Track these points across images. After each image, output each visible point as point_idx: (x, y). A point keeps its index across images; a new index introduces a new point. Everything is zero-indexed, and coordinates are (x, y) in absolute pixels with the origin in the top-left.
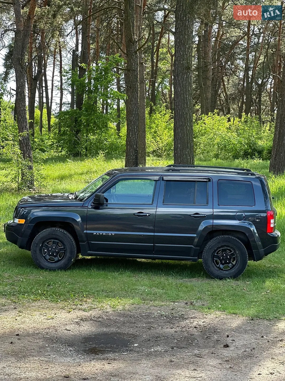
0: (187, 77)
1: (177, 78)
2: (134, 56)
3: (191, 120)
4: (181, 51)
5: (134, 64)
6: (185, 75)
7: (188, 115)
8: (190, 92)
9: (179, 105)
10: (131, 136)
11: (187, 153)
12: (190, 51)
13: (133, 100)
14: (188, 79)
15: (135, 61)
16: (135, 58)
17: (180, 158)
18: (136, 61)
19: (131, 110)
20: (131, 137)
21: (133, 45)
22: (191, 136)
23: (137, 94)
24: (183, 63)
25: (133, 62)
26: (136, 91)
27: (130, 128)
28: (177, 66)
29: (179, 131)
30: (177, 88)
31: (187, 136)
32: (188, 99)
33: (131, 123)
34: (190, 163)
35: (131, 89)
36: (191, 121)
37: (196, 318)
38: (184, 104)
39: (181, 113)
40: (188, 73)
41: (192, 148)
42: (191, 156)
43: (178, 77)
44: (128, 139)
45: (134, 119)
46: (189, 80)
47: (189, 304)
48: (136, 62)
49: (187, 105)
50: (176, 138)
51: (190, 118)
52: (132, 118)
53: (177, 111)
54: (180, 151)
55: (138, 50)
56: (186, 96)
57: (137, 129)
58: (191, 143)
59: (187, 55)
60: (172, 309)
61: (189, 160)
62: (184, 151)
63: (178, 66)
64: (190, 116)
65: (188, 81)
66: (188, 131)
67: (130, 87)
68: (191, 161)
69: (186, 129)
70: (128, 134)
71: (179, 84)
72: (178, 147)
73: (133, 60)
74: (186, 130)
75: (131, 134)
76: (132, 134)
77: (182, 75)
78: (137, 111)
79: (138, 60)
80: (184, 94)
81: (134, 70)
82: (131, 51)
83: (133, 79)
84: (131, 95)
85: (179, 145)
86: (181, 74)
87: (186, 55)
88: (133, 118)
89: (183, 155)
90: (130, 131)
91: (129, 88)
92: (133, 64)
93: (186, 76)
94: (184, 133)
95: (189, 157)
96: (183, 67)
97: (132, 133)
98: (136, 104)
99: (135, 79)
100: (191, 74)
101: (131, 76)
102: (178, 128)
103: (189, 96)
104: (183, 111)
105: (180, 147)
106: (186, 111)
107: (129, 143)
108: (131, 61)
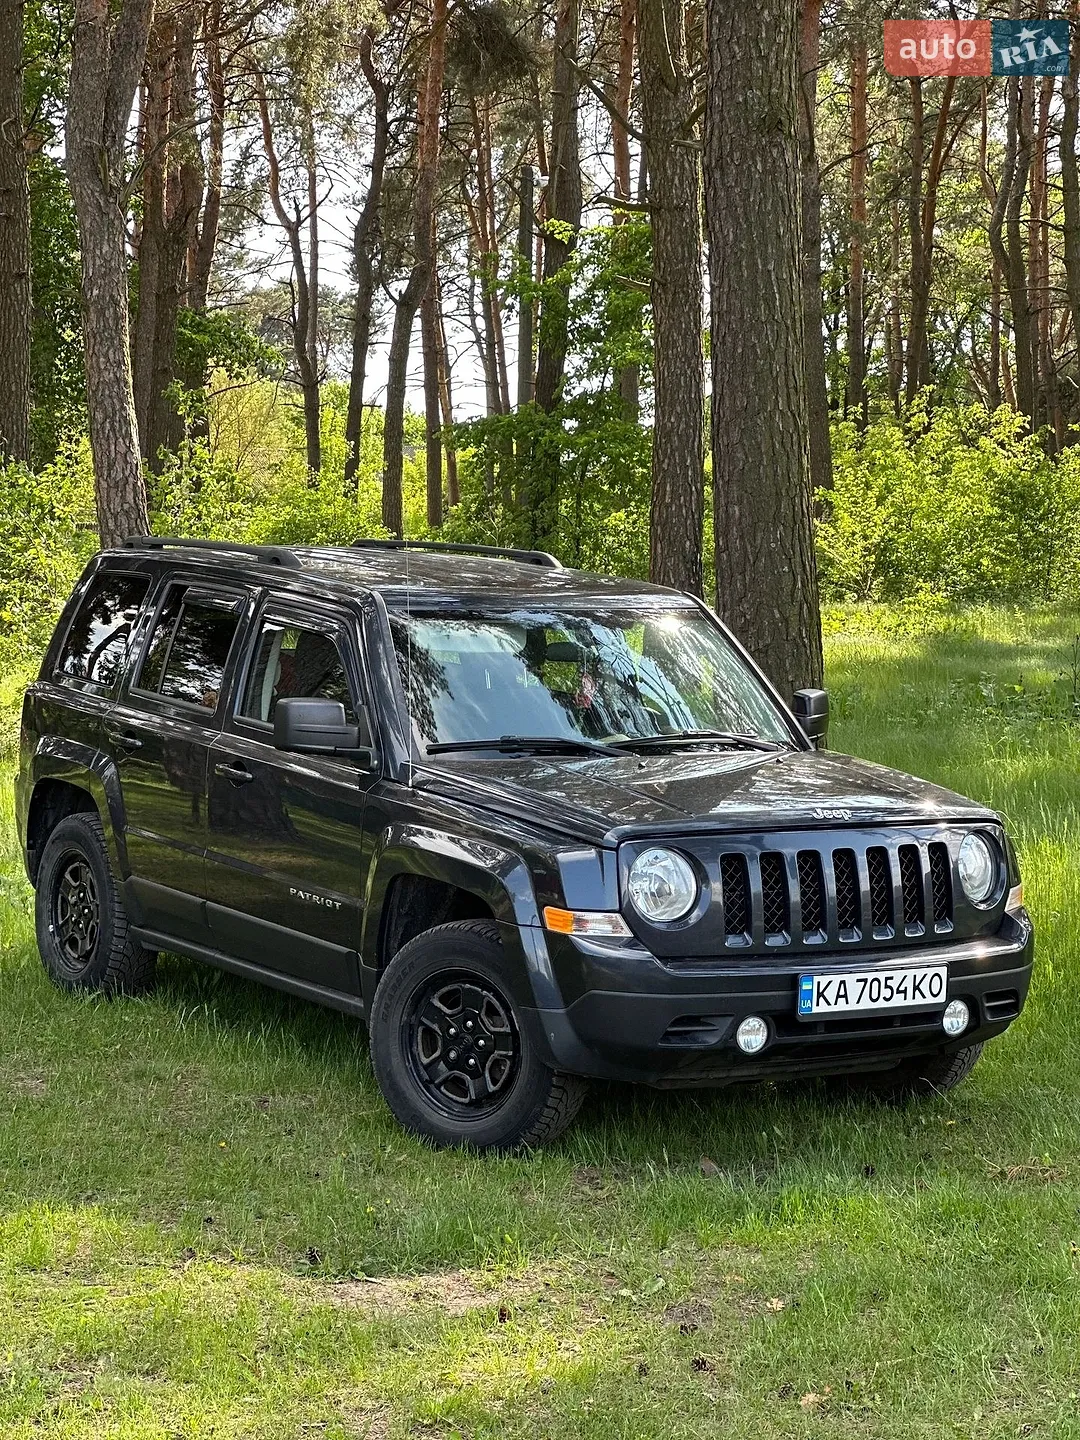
0: (771, 172)
1: (717, 175)
2: (677, 144)
4: (737, 43)
5: (676, 181)
6: (758, 159)
7: (779, 356)
8: (786, 246)
9: (728, 312)
10: (668, 500)
11: (773, 545)
12: (780, 39)
13: (675, 342)
14: (774, 179)
15: (683, 167)
16: (682, 156)
17: (743, 573)
18: (687, 165)
19: (667, 382)
20: (668, 506)
21: (675, 94)
22: (794, 461)
23: (695, 316)
24: (745, 100)
25: (674, 173)
26: (687, 301)
27: (665, 466)
28: (717, 118)
29: (735, 436)
31: (774, 461)
32: (773, 278)
33: (670, 441)
34: (792, 595)
35: (666, 293)
36: (792, 391)
38: (755, 306)
39: (740, 350)
40: (775, 152)
41: (802, 521)
42: (798, 559)
43: (722, 169)
44: (656, 515)
45: (682, 426)
46: (780, 184)
48: (688, 173)
49: (771, 308)
50: (722, 477)
51: (786, 375)
52: (673, 420)
53: (724, 343)
54: (742, 537)
56: (764, 265)
59: (766, 57)
61: (787, 582)
62: (759, 535)
63: (722, 119)
65: (775, 189)
66: (778, 438)
67: (664, 285)
68: (795, 584)
69: (771, 428)
70: (658, 490)
71: (731, 205)
72: (729, 517)
73: (674, 163)
74: (767, 436)
75: (668, 489)
76: (672, 491)
77: (743, 159)
78: (693, 389)
79: (696, 163)
80: (753, 253)
81: (676, 208)
82: (665, 122)
83: (674, 250)
84: (668, 319)
85: (736, 509)
86: (737, 155)
87: (760, 57)
88: (679, 418)
89: (756, 558)
90: (664, 478)
91: (656, 286)
92: (673, 180)
93: (764, 167)
94: (759, 448)
95: (786, 569)
96: (746, 122)
97: (673, 485)
98: (688, 360)
99: (683, 247)
100: (789, 156)
101: (666, 235)
102: (727, 424)
103: (778, 265)
104: (749, 340)
105: (740, 519)
106: (767, 339)
107: (662, 530)
108: (665, 170)
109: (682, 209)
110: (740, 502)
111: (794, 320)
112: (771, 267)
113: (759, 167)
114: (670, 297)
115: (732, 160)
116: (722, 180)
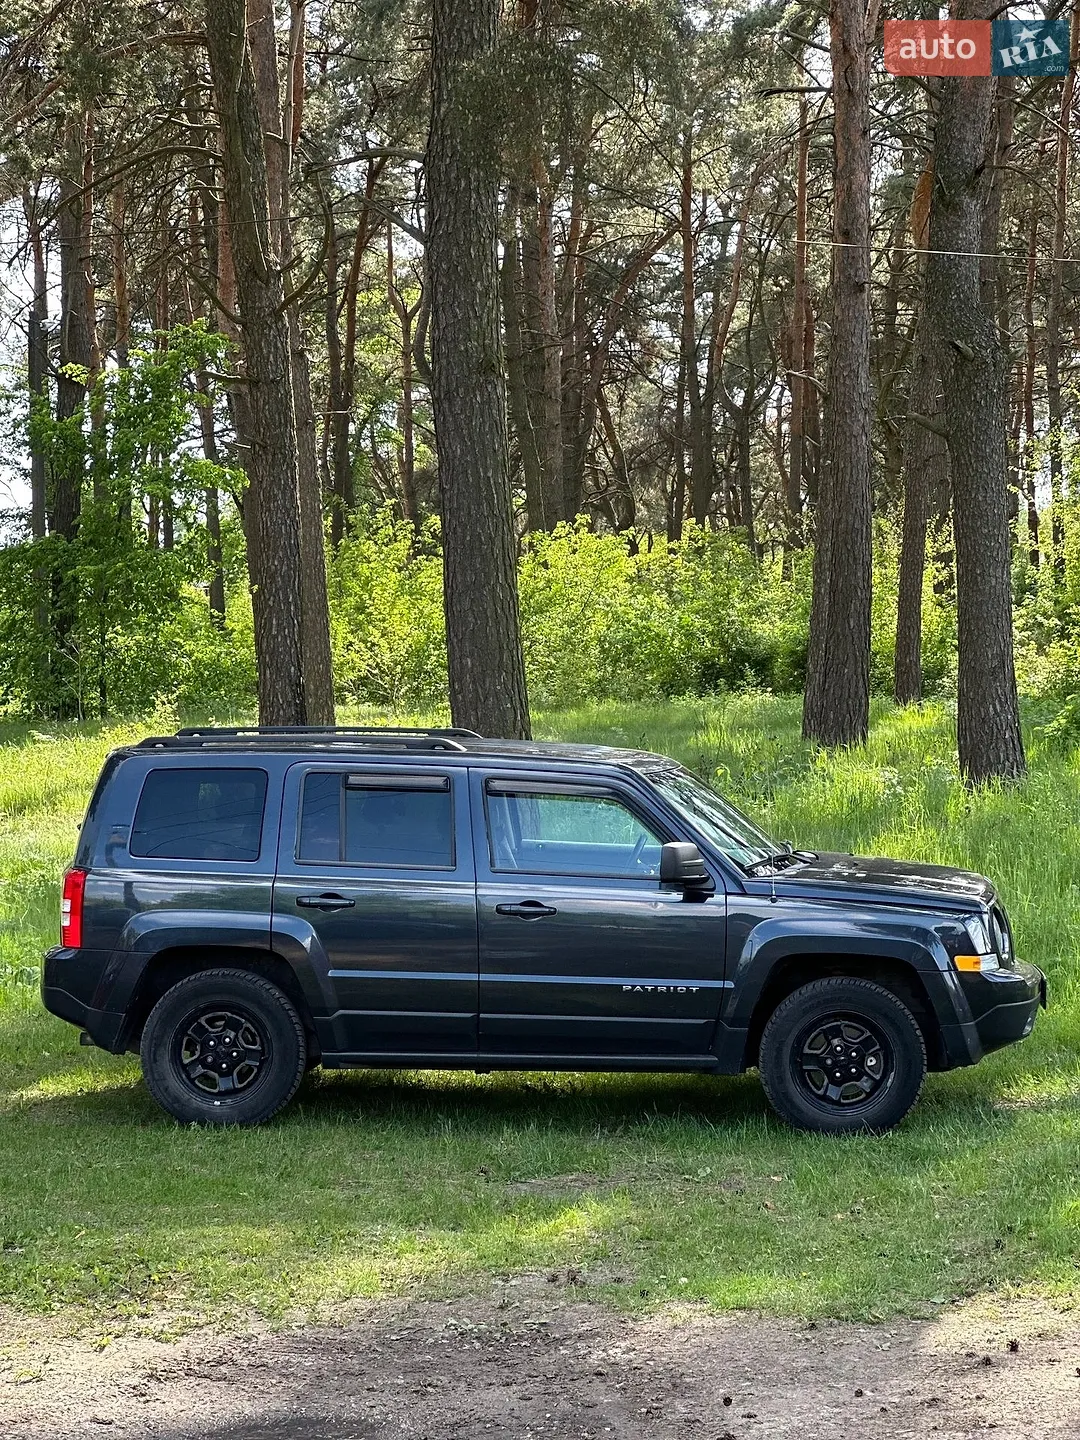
0: (487, 402)
2: (271, 328)
3: (507, 563)
4: (458, 307)
5: (271, 359)
6: (478, 393)
7: (498, 543)
8: (500, 458)
9: (458, 509)
10: (274, 632)
11: (499, 688)
12: (490, 303)
14: (490, 408)
15: (276, 347)
16: (275, 337)
17: (476, 710)
18: (279, 345)
19: (270, 530)
20: (276, 637)
21: (267, 285)
22: (511, 622)
23: (291, 474)
24: (467, 350)
25: (269, 352)
26: (284, 461)
27: (271, 603)
28: (444, 362)
29: (467, 604)
30: (450, 444)
31: (498, 623)
32: (492, 482)
33: (274, 580)
34: (514, 726)
35: (266, 454)
36: (508, 568)
37: (598, 1334)
38: (480, 504)
39: (468, 538)
40: (489, 387)
41: (518, 668)
42: (517, 698)
43: (449, 399)
44: (264, 645)
45: (285, 568)
46: (494, 411)
47: (563, 1279)
48: (281, 352)
49: (491, 506)
50: (456, 636)
51: (504, 557)
52: (276, 563)
53: (455, 533)
54: (474, 683)
55: (284, 306)
56: (485, 473)
57: (295, 605)
58: (511, 651)
59: (481, 317)
60: (501, 1308)
61: (510, 716)
62: (488, 680)
63: (449, 363)
64: (506, 546)
65: (491, 415)
66: (500, 604)
67: (264, 447)
68: (516, 718)
69: (493, 598)
70: (265, 623)
71: (458, 428)
72: (463, 666)
73: (268, 344)
74: (492, 603)
75: (274, 622)
76: (278, 625)
77: (467, 392)
78: (293, 537)
79: (286, 343)
80: (476, 463)
81: (272, 381)
82: (259, 309)
83: (272, 418)
85: (469, 660)
86: (461, 390)
87: (476, 317)
88: (281, 562)
89: (486, 698)
90: (270, 613)
91: (257, 448)
92: (269, 357)
93: (482, 398)
94: (486, 613)
95: (509, 705)
96: (467, 364)
97: (277, 619)
98: (287, 510)
99: (279, 414)
100: (499, 390)
101: (264, 405)
102: (460, 595)
103: (495, 472)
104: (475, 530)
105: (472, 668)
106: (489, 529)
107: (270, 658)
108: (261, 349)
109: (278, 382)
110: (472, 655)
111: (507, 512)
112: (490, 474)
113: (478, 399)
114: (270, 457)
115: (458, 394)
116: (450, 409)
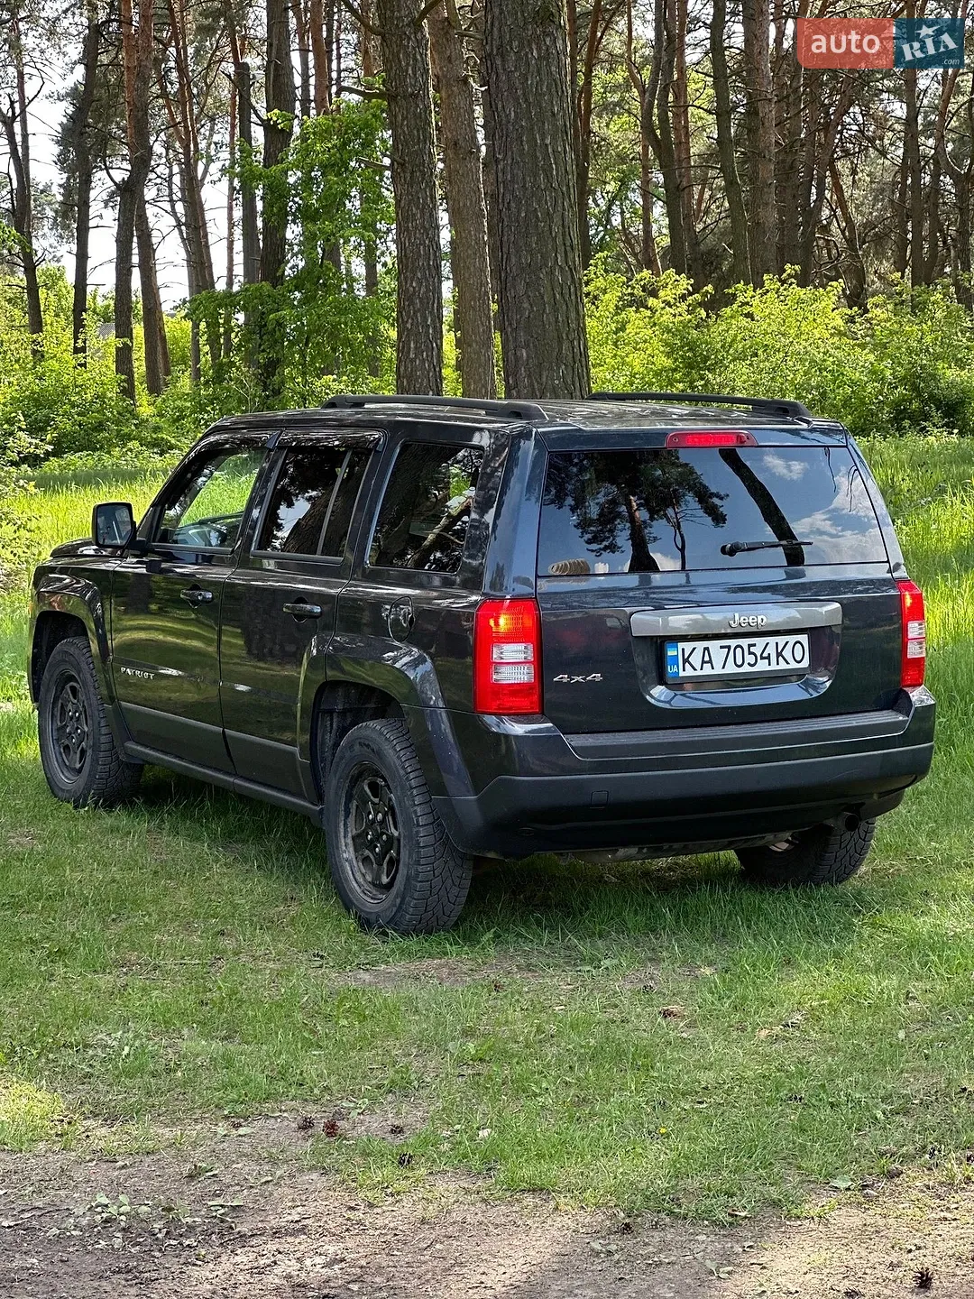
0: (545, 57)
1: (498, 61)
2: (409, 38)
3: (568, 244)
5: (410, 72)
6: (534, 46)
7: (557, 219)
8: (560, 123)
9: (512, 181)
10: (412, 356)
11: (557, 382)
13: (414, 215)
14: (548, 65)
15: (415, 59)
16: (414, 48)
18: (418, 57)
20: (413, 361)
22: (572, 309)
25: (408, 64)
26: (423, 179)
27: (409, 326)
28: (496, 11)
29: (521, 288)
30: (503, 106)
31: (555, 310)
32: (550, 150)
33: (412, 303)
35: (403, 171)
36: (568, 249)
38: (536, 175)
39: (523, 215)
40: (548, 39)
41: (580, 361)
42: (578, 393)
43: (503, 57)
44: (402, 369)
45: (423, 289)
46: (553, 69)
47: (319, 1128)
48: (420, 64)
49: (548, 176)
51: (564, 235)
52: (414, 285)
53: (509, 209)
54: (529, 376)
55: (423, 14)
56: (543, 140)
57: (434, 329)
58: (572, 342)
62: (545, 374)
63: (501, 12)
64: (566, 223)
65: (550, 73)
66: (559, 290)
67: (403, 165)
69: (551, 281)
70: (403, 347)
71: (512, 88)
72: (517, 359)
73: (407, 55)
74: (549, 289)
75: (412, 345)
76: (416, 348)
77: (521, 47)
78: (432, 257)
79: (426, 55)
80: (532, 129)
81: (411, 95)
82: (398, 18)
84: (407, 195)
85: (524, 352)
86: (515, 44)
89: (542, 393)
90: (408, 336)
91: (396, 166)
92: (407, 71)
93: (539, 53)
94: (543, 298)
96: (523, 12)
97: (416, 343)
98: (426, 231)
99: (418, 131)
100: (559, 44)
101: (403, 120)
102: (514, 279)
103: (554, 138)
104: (531, 205)
105: (527, 360)
106: (546, 204)
107: (408, 382)
108: (400, 62)
109: (417, 96)
110: (527, 346)
111: (568, 186)
112: (548, 141)
113: (535, 53)
114: (408, 175)
115: (512, 49)
116: (503, 65)
